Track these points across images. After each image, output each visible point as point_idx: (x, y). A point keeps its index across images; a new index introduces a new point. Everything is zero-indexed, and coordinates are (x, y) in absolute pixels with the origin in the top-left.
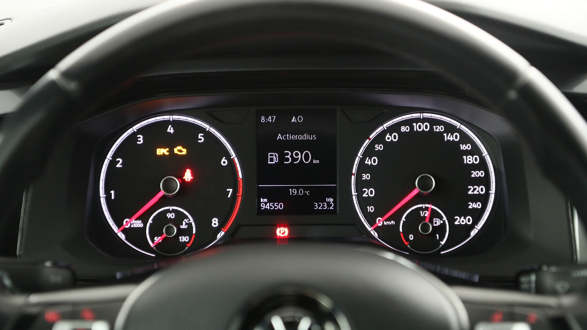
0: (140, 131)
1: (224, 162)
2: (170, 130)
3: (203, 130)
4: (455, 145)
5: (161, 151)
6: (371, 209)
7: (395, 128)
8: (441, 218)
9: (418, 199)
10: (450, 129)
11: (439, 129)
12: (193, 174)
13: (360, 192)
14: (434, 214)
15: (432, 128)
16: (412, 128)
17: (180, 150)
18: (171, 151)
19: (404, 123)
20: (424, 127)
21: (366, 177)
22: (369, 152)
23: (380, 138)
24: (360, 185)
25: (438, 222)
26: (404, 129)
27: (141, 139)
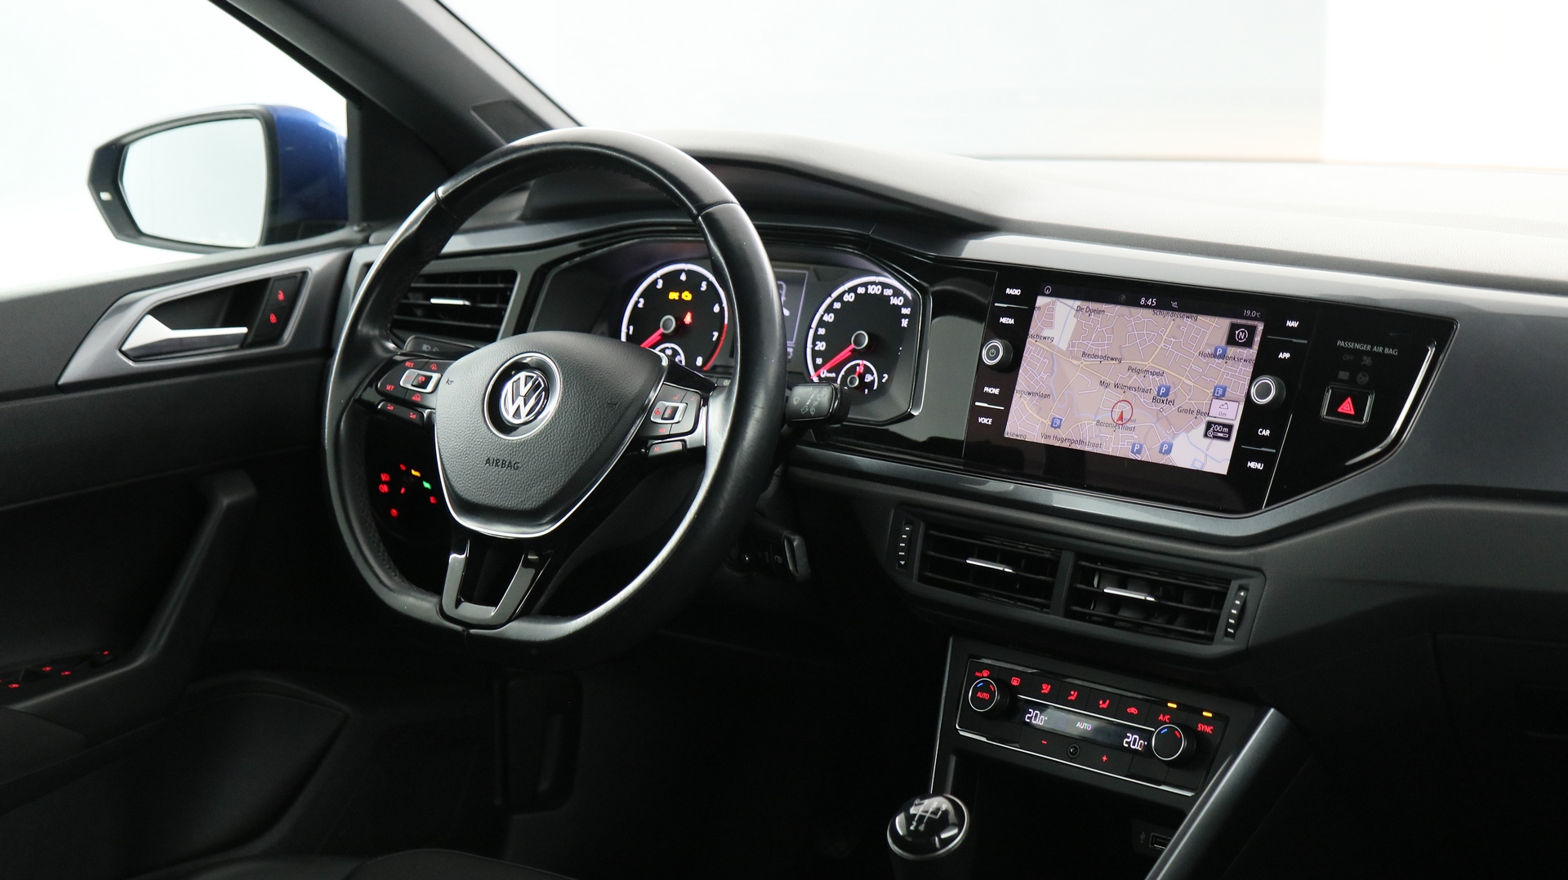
0: (662, 277)
1: (716, 309)
2: (683, 277)
3: (707, 279)
4: (898, 308)
5: (673, 296)
6: (819, 361)
7: (853, 289)
8: (872, 374)
9: (856, 354)
10: (897, 293)
11: (888, 292)
12: (692, 318)
13: (814, 345)
14: (867, 370)
15: (882, 291)
16: (867, 289)
17: (687, 296)
18: (680, 296)
19: (861, 285)
20: (874, 290)
21: (822, 331)
22: (829, 310)
23: (840, 298)
24: (817, 338)
25: (868, 378)
26: (861, 290)
27: (660, 285)
